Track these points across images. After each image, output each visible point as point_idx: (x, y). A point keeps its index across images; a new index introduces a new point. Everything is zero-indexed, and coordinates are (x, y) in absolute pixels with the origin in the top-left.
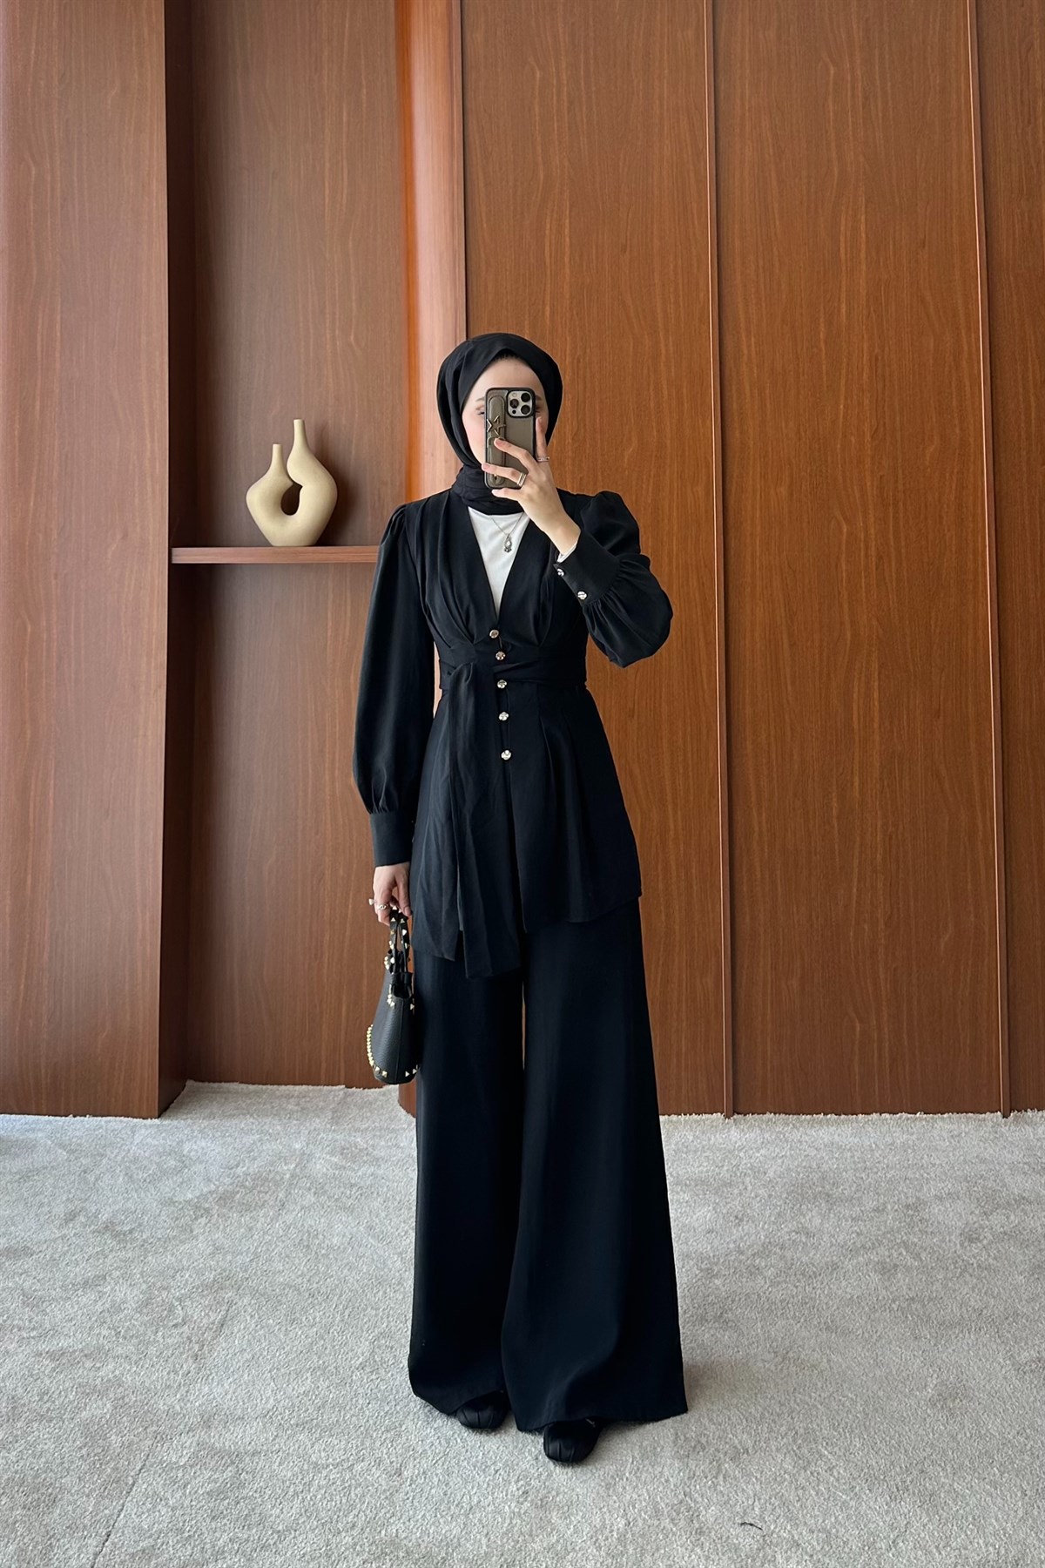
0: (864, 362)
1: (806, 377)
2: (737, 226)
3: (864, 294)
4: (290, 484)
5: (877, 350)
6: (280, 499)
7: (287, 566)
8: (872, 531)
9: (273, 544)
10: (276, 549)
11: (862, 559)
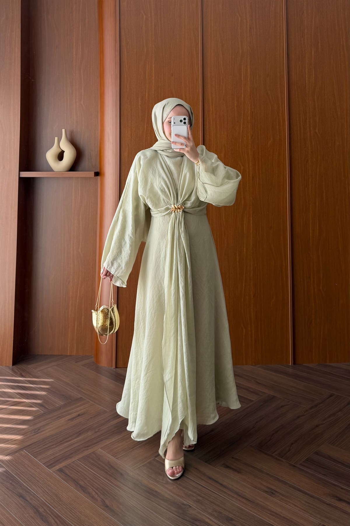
0: (249, 113)
1: (230, 118)
2: (209, 69)
3: (249, 91)
4: (61, 150)
5: (253, 110)
6: (57, 155)
7: (58, 178)
8: (251, 169)
9: (54, 171)
10: (56, 173)
11: (247, 177)
